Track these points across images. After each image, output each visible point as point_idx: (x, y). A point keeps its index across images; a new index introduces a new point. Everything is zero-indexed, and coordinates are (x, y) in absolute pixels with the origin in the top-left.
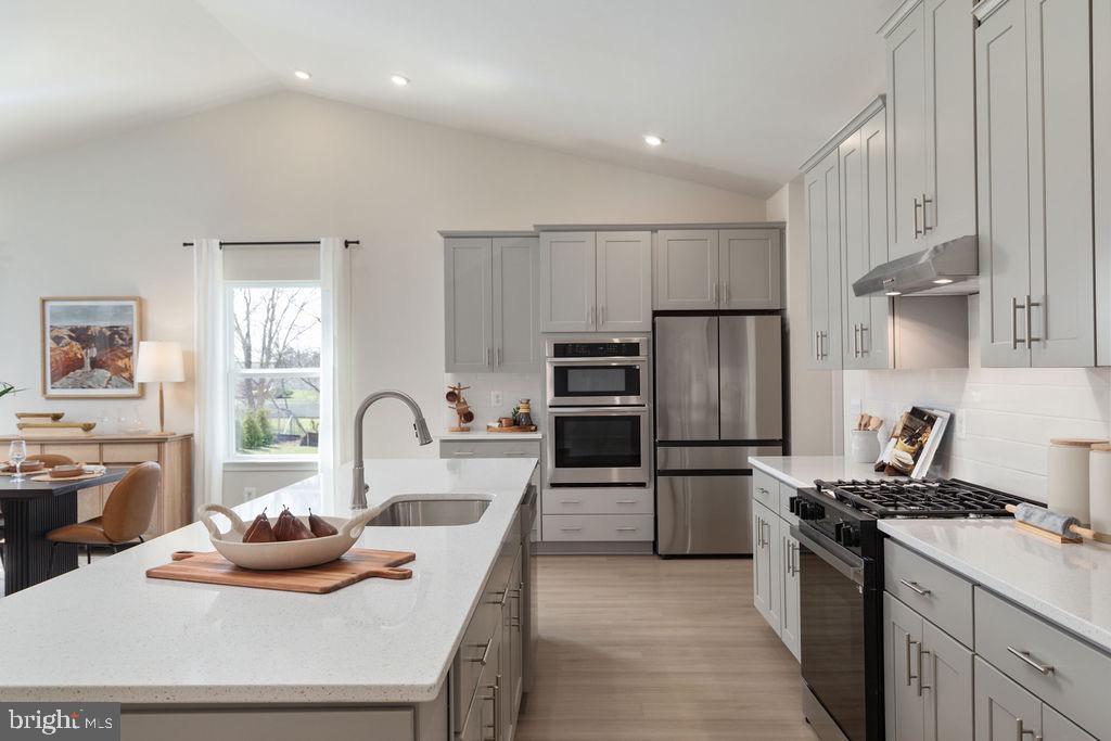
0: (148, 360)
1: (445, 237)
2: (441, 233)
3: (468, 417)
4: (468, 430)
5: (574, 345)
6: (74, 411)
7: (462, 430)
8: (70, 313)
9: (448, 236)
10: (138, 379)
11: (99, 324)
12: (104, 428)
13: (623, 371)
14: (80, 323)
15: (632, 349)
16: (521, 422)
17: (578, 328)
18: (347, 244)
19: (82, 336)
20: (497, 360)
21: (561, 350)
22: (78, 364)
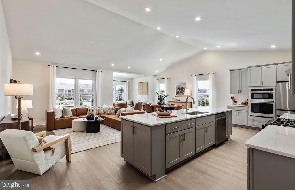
0: (187, 92)
1: (230, 71)
2: (229, 70)
3: (235, 102)
4: (235, 104)
5: (255, 89)
6: (178, 98)
7: (234, 104)
8: (178, 86)
9: (231, 70)
10: (185, 94)
11: (181, 87)
12: (181, 101)
13: (268, 94)
14: (179, 87)
15: (271, 90)
16: (246, 104)
17: (257, 86)
18: (214, 73)
19: (179, 89)
20: (240, 92)
21: (252, 90)
22: (179, 92)
